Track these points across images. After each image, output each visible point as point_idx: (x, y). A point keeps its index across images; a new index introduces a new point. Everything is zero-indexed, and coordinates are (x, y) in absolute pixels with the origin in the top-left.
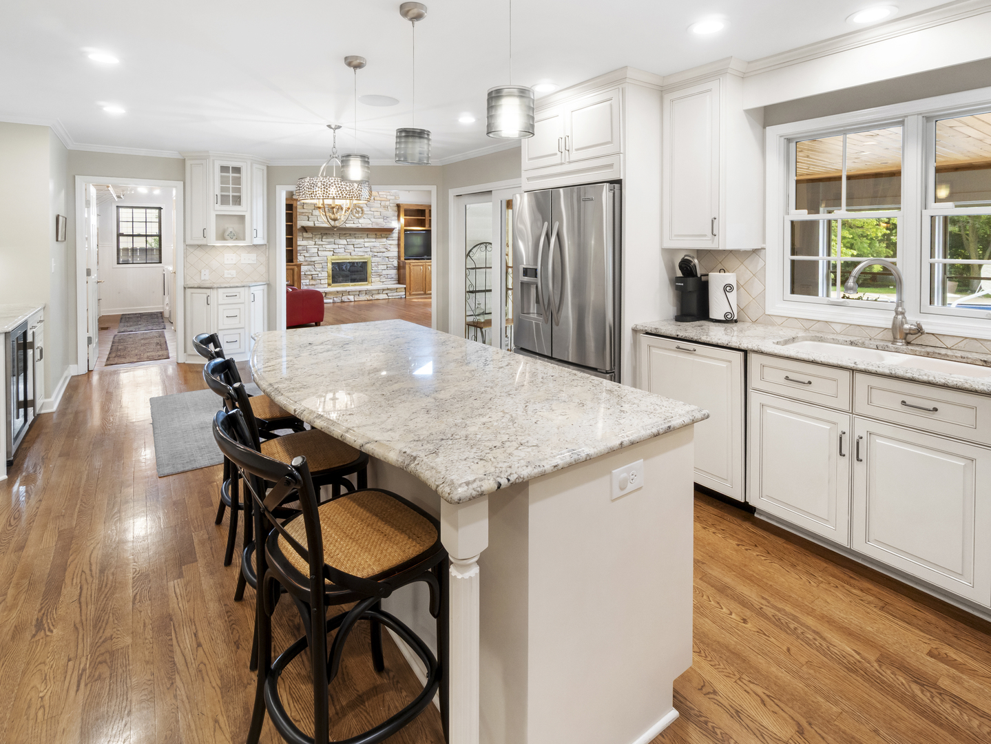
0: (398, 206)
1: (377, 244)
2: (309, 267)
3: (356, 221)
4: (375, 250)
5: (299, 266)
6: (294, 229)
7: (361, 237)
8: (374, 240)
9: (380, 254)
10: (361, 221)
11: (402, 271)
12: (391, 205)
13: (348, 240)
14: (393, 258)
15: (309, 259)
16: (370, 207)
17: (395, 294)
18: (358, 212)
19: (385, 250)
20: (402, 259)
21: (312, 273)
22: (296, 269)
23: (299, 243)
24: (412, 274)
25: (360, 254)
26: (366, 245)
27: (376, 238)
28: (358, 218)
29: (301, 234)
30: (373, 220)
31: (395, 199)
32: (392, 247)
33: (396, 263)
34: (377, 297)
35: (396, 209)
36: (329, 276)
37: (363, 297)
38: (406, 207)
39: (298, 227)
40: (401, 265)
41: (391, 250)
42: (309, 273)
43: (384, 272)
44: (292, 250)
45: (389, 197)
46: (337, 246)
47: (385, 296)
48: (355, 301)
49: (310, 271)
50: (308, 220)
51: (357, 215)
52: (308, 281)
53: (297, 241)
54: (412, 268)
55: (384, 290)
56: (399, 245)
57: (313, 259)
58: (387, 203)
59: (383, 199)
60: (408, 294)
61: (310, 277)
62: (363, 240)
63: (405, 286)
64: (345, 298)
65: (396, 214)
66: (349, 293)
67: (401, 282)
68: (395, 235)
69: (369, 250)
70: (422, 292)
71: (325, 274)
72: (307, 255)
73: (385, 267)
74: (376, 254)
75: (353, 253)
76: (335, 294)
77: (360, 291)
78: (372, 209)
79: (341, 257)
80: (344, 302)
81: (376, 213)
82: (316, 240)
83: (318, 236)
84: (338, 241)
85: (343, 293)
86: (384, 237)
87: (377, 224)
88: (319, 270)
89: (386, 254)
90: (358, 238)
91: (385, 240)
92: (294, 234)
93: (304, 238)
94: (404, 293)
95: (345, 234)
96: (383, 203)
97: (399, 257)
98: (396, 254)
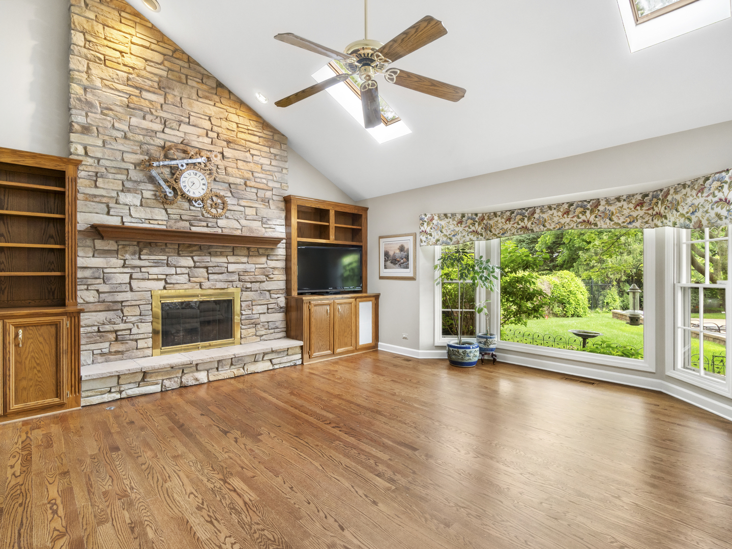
0: (287, 200)
1: (250, 267)
2: (110, 315)
3: (212, 222)
4: (247, 278)
5: (75, 316)
6: (68, 228)
7: (222, 254)
8: (245, 259)
9: (255, 286)
10: (221, 222)
11: (294, 315)
12: (275, 198)
13: (196, 258)
14: (277, 291)
15: (109, 298)
16: (239, 199)
17: (285, 359)
18: (216, 206)
19: (263, 278)
20: (295, 293)
21: (116, 327)
22: (65, 322)
23: (81, 262)
24: (312, 320)
25: (219, 285)
26: (232, 268)
27: (248, 256)
28: (215, 217)
29: (89, 242)
30: (243, 222)
31: (281, 188)
32: (276, 272)
33: (282, 301)
34: (252, 368)
35: (282, 205)
36: (155, 332)
37: (226, 373)
38: (300, 203)
39: (80, 227)
40: (293, 303)
41: (276, 277)
42: (108, 327)
43: (263, 318)
44: (63, 278)
45: (271, 184)
46: (173, 271)
47: (266, 366)
48: (209, 382)
49: (110, 322)
50: (108, 213)
51: (214, 211)
52: (107, 345)
53: (76, 256)
54: (313, 309)
55: (265, 354)
56: (287, 270)
57: (120, 297)
58: (269, 194)
59: (261, 186)
60: (306, 356)
61: (112, 336)
62: (224, 259)
63: (301, 343)
64: (188, 379)
65: (283, 215)
66: (197, 367)
67: (293, 333)
68: (281, 251)
69: (236, 277)
70: (329, 352)
71: (147, 328)
72: (103, 288)
73: (263, 309)
74: (249, 285)
75: (206, 284)
76: (167, 372)
77: (219, 362)
78: (243, 203)
79: (182, 292)
80: (185, 387)
81: (249, 211)
82: (127, 256)
83: (131, 249)
84: (174, 260)
85: (183, 369)
86: (263, 255)
87: (251, 230)
88: (133, 319)
89: (267, 286)
90: (216, 255)
91: (263, 259)
92: (69, 241)
93: (96, 253)
94: (299, 356)
95: (190, 246)
96: (261, 194)
97: (288, 291)
98: (282, 285)
